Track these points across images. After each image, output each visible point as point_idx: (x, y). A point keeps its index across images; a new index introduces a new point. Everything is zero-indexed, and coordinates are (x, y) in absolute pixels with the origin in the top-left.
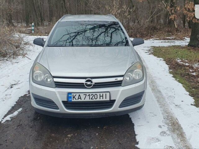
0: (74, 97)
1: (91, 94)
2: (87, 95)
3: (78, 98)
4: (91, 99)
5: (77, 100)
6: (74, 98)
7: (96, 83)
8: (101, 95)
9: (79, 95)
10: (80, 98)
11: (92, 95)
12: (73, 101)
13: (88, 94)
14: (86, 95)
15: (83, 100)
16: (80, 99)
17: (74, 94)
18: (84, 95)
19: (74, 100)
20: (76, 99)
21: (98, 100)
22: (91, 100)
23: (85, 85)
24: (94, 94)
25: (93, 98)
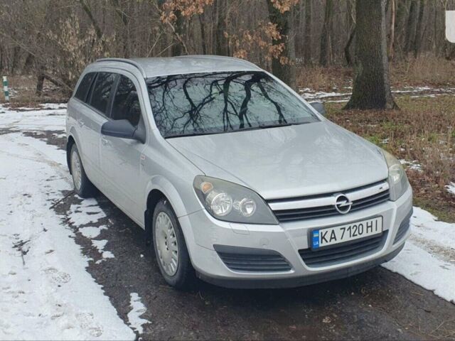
0: (323, 238)
1: (352, 225)
2: (346, 229)
3: (331, 238)
4: (354, 235)
5: (329, 244)
6: (323, 240)
7: (354, 202)
8: (369, 225)
9: (333, 231)
10: (335, 238)
11: (355, 228)
12: (321, 245)
13: (347, 227)
14: (344, 229)
15: (339, 241)
16: (334, 240)
17: (324, 231)
18: (341, 229)
19: (324, 244)
20: (327, 242)
21: (365, 235)
22: (353, 238)
23: (338, 210)
24: (357, 224)
25: (357, 233)
